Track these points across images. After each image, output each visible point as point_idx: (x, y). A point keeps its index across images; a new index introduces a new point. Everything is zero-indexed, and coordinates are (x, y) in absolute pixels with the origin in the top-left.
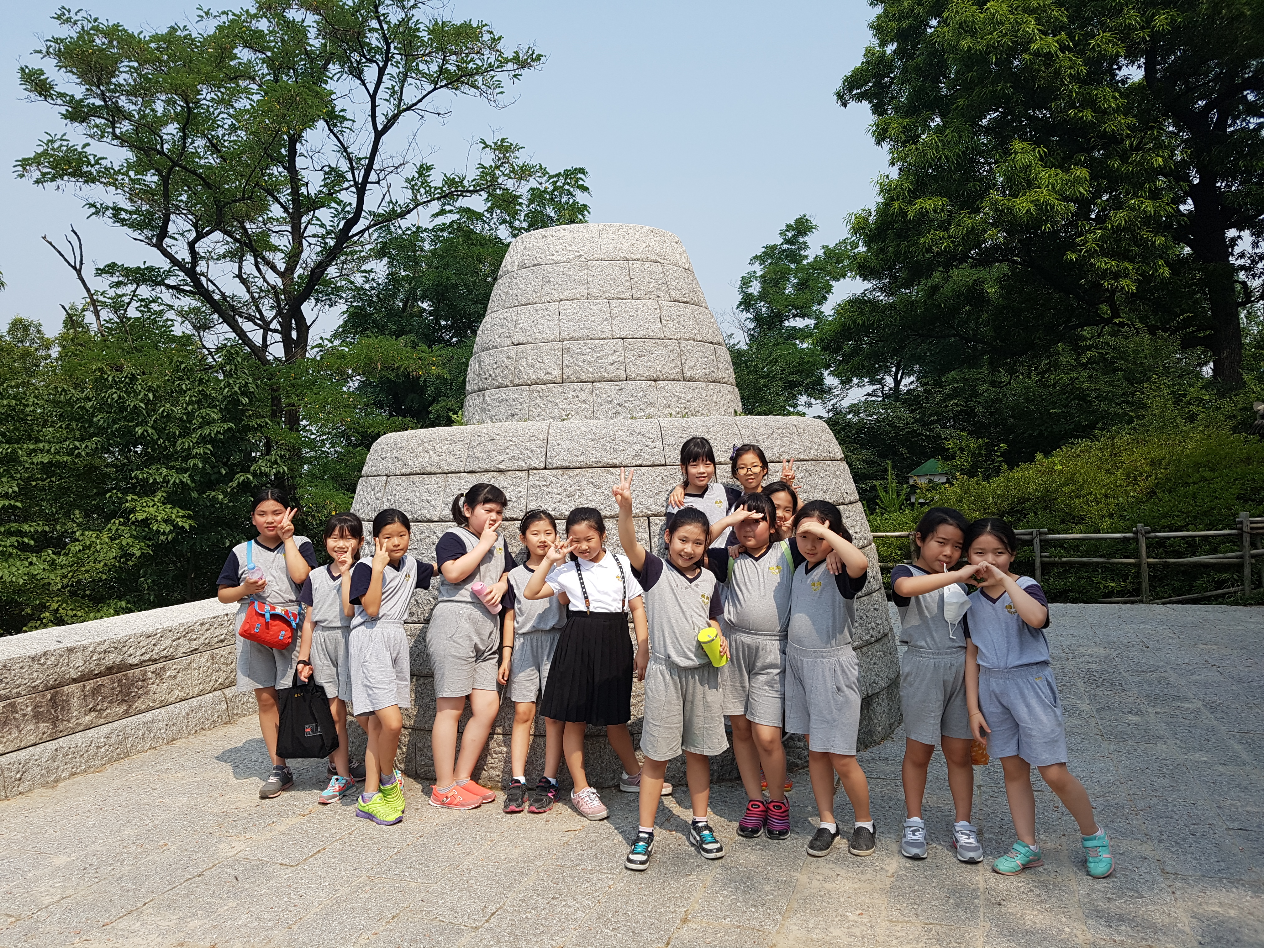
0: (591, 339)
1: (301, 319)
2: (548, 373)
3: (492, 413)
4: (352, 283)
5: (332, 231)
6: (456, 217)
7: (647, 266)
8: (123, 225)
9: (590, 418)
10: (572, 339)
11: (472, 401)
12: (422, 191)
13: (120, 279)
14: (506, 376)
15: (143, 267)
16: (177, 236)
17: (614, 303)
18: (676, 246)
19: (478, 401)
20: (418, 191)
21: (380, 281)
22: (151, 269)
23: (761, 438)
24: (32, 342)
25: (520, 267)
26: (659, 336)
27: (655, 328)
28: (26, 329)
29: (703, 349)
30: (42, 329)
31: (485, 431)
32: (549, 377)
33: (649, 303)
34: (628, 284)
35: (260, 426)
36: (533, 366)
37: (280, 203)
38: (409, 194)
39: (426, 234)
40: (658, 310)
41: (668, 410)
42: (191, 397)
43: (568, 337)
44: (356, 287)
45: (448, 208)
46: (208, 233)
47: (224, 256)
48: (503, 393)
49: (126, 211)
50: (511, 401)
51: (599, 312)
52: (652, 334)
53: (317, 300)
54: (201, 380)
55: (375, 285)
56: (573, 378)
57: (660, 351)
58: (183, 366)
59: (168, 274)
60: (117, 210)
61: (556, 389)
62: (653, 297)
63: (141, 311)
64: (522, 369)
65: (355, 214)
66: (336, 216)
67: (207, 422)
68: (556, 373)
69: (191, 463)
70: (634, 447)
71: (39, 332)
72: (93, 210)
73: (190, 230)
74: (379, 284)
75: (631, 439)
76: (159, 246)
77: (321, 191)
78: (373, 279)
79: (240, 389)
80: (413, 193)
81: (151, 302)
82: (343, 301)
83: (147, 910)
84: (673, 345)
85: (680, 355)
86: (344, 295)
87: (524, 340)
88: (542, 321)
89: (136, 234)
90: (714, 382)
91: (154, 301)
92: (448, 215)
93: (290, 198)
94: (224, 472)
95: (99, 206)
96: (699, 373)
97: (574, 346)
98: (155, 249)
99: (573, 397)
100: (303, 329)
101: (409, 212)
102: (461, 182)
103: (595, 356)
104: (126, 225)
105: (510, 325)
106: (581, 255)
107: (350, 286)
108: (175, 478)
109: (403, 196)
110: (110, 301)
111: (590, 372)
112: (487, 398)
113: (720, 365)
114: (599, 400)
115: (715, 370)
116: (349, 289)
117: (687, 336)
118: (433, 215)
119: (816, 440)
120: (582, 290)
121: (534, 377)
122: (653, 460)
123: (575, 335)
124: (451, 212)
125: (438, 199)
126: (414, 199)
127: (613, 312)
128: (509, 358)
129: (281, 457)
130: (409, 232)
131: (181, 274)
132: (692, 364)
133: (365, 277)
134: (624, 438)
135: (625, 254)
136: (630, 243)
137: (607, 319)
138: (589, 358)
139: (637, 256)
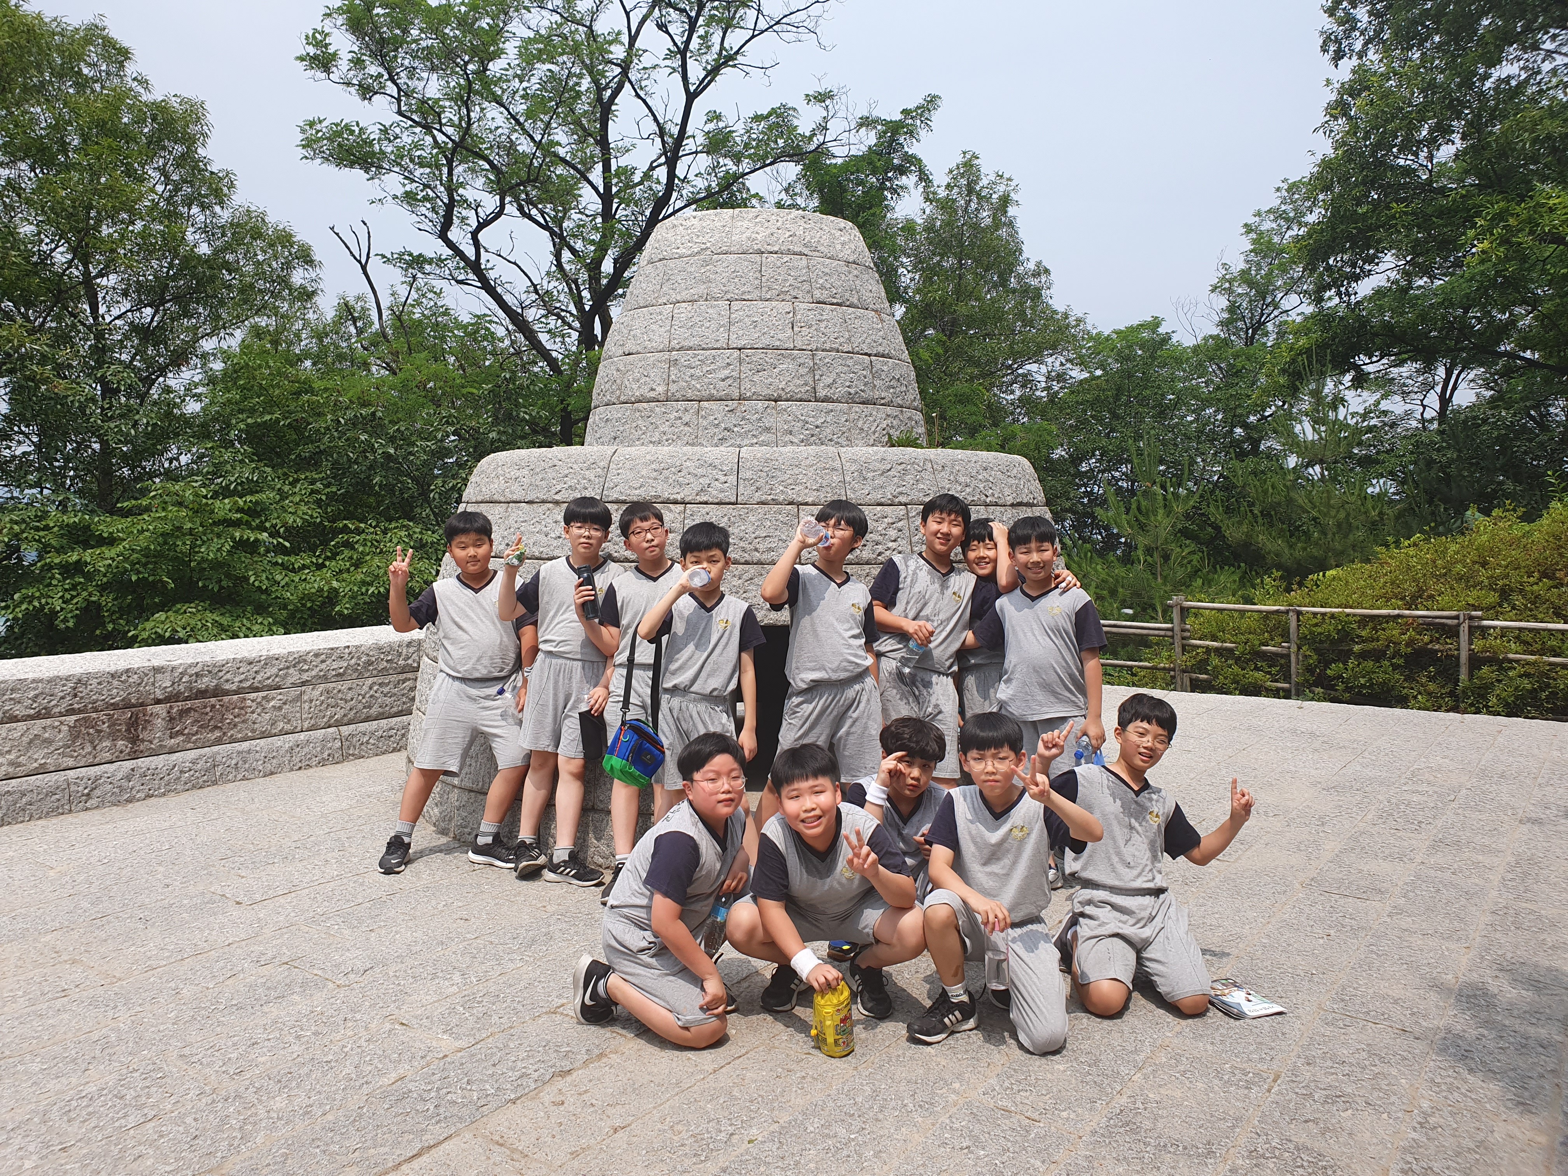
0: (703, 349)
2: (652, 390)
7: (785, 259)
9: (693, 445)
10: (682, 349)
11: (595, 417)
14: (614, 392)
17: (736, 305)
25: (648, 263)
26: (786, 346)
27: (784, 336)
29: (850, 362)
32: (652, 394)
33: (780, 305)
34: (757, 282)
36: (639, 381)
40: (791, 315)
41: (788, 438)
43: (678, 347)
48: (608, 412)
50: (614, 422)
51: (715, 316)
52: (778, 343)
56: (678, 395)
57: (786, 365)
61: (659, 409)
62: (788, 297)
64: (628, 383)
68: (661, 389)
70: (702, 480)
75: (700, 471)
84: (805, 357)
85: (813, 370)
87: (635, 349)
88: (654, 327)
90: (863, 403)
96: (840, 392)
97: (683, 358)
99: (676, 419)
103: (705, 369)
106: (707, 248)
111: (697, 388)
113: (878, 383)
114: (705, 423)
117: (827, 346)
120: (702, 289)
121: (637, 394)
122: (723, 497)
123: (686, 344)
127: (733, 316)
128: (618, 370)
132: (830, 381)
135: (759, 246)
136: (768, 232)
137: (723, 325)
138: (698, 372)
139: (776, 249)
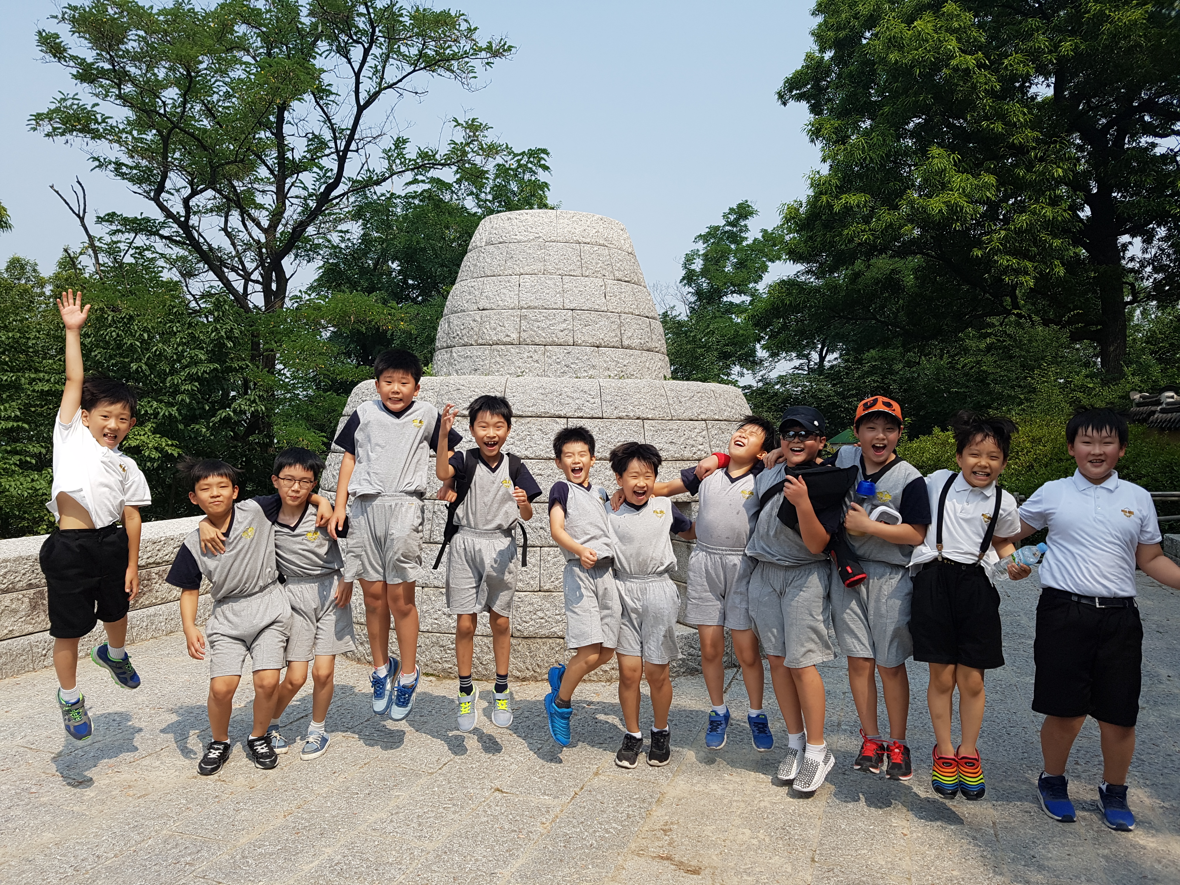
0: (545, 309)
1: (280, 272)
2: (507, 336)
3: (458, 367)
4: (329, 241)
5: (314, 194)
6: (427, 186)
7: (596, 249)
8: (124, 179)
9: (542, 376)
10: (529, 308)
11: (440, 356)
12: (398, 161)
13: (119, 227)
14: (471, 336)
15: (139, 217)
16: (172, 191)
17: (566, 279)
18: (621, 232)
19: (446, 356)
20: (394, 161)
21: (355, 241)
22: (147, 220)
23: (683, 399)
24: (28, 280)
25: (487, 244)
26: (603, 309)
27: (600, 302)
28: (22, 267)
29: (640, 322)
30: (38, 268)
31: (452, 382)
32: (508, 339)
33: (596, 280)
34: (579, 263)
35: (242, 368)
36: (495, 329)
37: (266, 165)
38: (386, 163)
39: (399, 200)
40: (603, 287)
41: (606, 373)
42: (181, 338)
43: (526, 306)
44: (333, 245)
45: (420, 178)
46: (202, 191)
47: (212, 211)
48: (468, 351)
49: (126, 166)
50: (474, 358)
51: (553, 286)
52: (597, 307)
53: (296, 256)
54: (190, 324)
55: (350, 245)
56: (528, 341)
57: (603, 322)
58: (175, 310)
59: (163, 225)
60: (119, 165)
61: (513, 350)
62: (599, 275)
63: (135, 258)
64: (485, 331)
65: (335, 179)
66: (317, 180)
67: (195, 362)
68: (514, 336)
69: (179, 398)
70: (577, 402)
71: (35, 271)
72: (97, 163)
73: (185, 187)
74: (354, 244)
75: (575, 395)
76: (156, 200)
77: (305, 157)
78: (349, 239)
79: (226, 334)
80: (389, 163)
81: (144, 250)
82: (320, 257)
83: (164, 753)
84: (614, 318)
85: (620, 327)
86: (321, 252)
87: (488, 306)
88: (505, 291)
89: (136, 188)
90: (648, 350)
91: (147, 249)
92: (420, 184)
93: (276, 161)
94: (207, 408)
95: (102, 160)
96: (636, 342)
97: (530, 314)
98: (153, 202)
99: (528, 357)
100: (283, 281)
101: (384, 180)
102: (434, 156)
103: (548, 323)
104: (127, 179)
105: (477, 293)
106: (540, 237)
107: (327, 244)
108: (163, 411)
109: (379, 166)
110: (106, 247)
111: (543, 336)
112: (454, 354)
113: (654, 337)
114: (550, 361)
115: (650, 340)
116: (326, 247)
117: (627, 310)
118: (406, 184)
119: (730, 404)
120: (540, 266)
121: (495, 338)
122: (592, 413)
123: (532, 304)
124: (423, 181)
125: (412, 170)
126: (390, 169)
127: (565, 286)
128: (474, 320)
129: (259, 397)
130: (383, 198)
131: (175, 226)
132: (630, 334)
133: (341, 237)
134: (569, 394)
135: (577, 238)
136: (582, 229)
137: (559, 293)
138: (543, 325)
139: (588, 240)
